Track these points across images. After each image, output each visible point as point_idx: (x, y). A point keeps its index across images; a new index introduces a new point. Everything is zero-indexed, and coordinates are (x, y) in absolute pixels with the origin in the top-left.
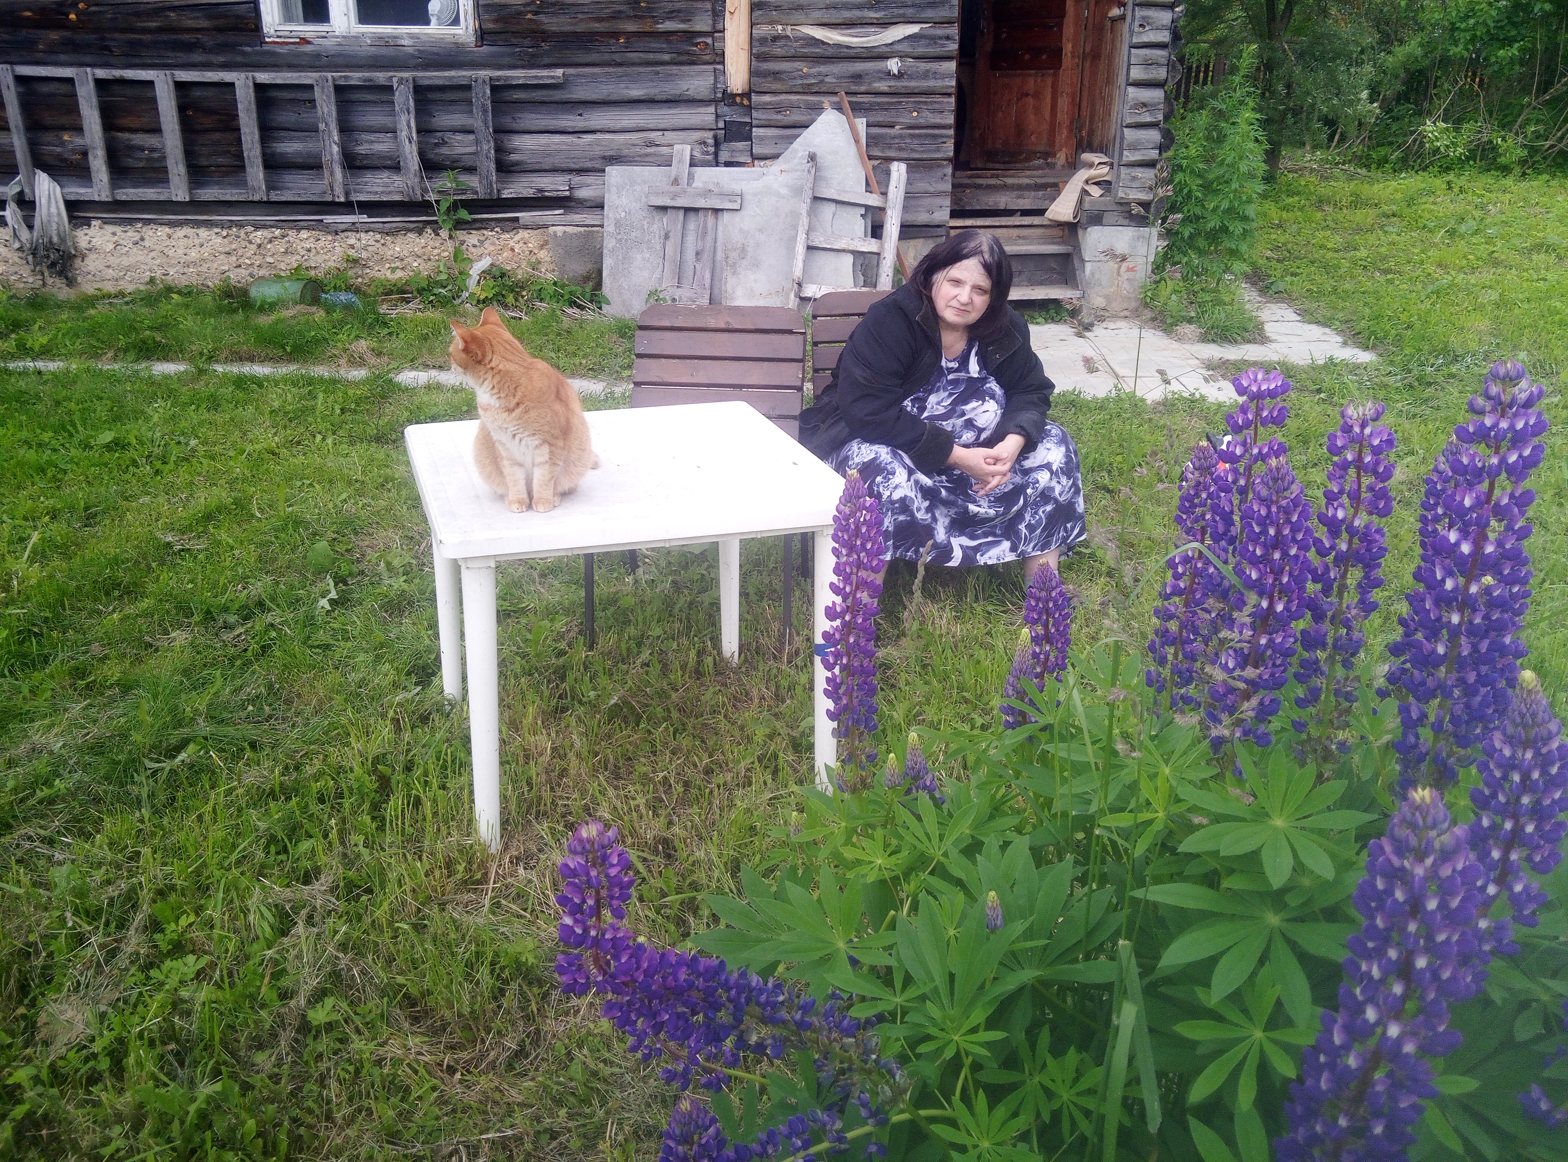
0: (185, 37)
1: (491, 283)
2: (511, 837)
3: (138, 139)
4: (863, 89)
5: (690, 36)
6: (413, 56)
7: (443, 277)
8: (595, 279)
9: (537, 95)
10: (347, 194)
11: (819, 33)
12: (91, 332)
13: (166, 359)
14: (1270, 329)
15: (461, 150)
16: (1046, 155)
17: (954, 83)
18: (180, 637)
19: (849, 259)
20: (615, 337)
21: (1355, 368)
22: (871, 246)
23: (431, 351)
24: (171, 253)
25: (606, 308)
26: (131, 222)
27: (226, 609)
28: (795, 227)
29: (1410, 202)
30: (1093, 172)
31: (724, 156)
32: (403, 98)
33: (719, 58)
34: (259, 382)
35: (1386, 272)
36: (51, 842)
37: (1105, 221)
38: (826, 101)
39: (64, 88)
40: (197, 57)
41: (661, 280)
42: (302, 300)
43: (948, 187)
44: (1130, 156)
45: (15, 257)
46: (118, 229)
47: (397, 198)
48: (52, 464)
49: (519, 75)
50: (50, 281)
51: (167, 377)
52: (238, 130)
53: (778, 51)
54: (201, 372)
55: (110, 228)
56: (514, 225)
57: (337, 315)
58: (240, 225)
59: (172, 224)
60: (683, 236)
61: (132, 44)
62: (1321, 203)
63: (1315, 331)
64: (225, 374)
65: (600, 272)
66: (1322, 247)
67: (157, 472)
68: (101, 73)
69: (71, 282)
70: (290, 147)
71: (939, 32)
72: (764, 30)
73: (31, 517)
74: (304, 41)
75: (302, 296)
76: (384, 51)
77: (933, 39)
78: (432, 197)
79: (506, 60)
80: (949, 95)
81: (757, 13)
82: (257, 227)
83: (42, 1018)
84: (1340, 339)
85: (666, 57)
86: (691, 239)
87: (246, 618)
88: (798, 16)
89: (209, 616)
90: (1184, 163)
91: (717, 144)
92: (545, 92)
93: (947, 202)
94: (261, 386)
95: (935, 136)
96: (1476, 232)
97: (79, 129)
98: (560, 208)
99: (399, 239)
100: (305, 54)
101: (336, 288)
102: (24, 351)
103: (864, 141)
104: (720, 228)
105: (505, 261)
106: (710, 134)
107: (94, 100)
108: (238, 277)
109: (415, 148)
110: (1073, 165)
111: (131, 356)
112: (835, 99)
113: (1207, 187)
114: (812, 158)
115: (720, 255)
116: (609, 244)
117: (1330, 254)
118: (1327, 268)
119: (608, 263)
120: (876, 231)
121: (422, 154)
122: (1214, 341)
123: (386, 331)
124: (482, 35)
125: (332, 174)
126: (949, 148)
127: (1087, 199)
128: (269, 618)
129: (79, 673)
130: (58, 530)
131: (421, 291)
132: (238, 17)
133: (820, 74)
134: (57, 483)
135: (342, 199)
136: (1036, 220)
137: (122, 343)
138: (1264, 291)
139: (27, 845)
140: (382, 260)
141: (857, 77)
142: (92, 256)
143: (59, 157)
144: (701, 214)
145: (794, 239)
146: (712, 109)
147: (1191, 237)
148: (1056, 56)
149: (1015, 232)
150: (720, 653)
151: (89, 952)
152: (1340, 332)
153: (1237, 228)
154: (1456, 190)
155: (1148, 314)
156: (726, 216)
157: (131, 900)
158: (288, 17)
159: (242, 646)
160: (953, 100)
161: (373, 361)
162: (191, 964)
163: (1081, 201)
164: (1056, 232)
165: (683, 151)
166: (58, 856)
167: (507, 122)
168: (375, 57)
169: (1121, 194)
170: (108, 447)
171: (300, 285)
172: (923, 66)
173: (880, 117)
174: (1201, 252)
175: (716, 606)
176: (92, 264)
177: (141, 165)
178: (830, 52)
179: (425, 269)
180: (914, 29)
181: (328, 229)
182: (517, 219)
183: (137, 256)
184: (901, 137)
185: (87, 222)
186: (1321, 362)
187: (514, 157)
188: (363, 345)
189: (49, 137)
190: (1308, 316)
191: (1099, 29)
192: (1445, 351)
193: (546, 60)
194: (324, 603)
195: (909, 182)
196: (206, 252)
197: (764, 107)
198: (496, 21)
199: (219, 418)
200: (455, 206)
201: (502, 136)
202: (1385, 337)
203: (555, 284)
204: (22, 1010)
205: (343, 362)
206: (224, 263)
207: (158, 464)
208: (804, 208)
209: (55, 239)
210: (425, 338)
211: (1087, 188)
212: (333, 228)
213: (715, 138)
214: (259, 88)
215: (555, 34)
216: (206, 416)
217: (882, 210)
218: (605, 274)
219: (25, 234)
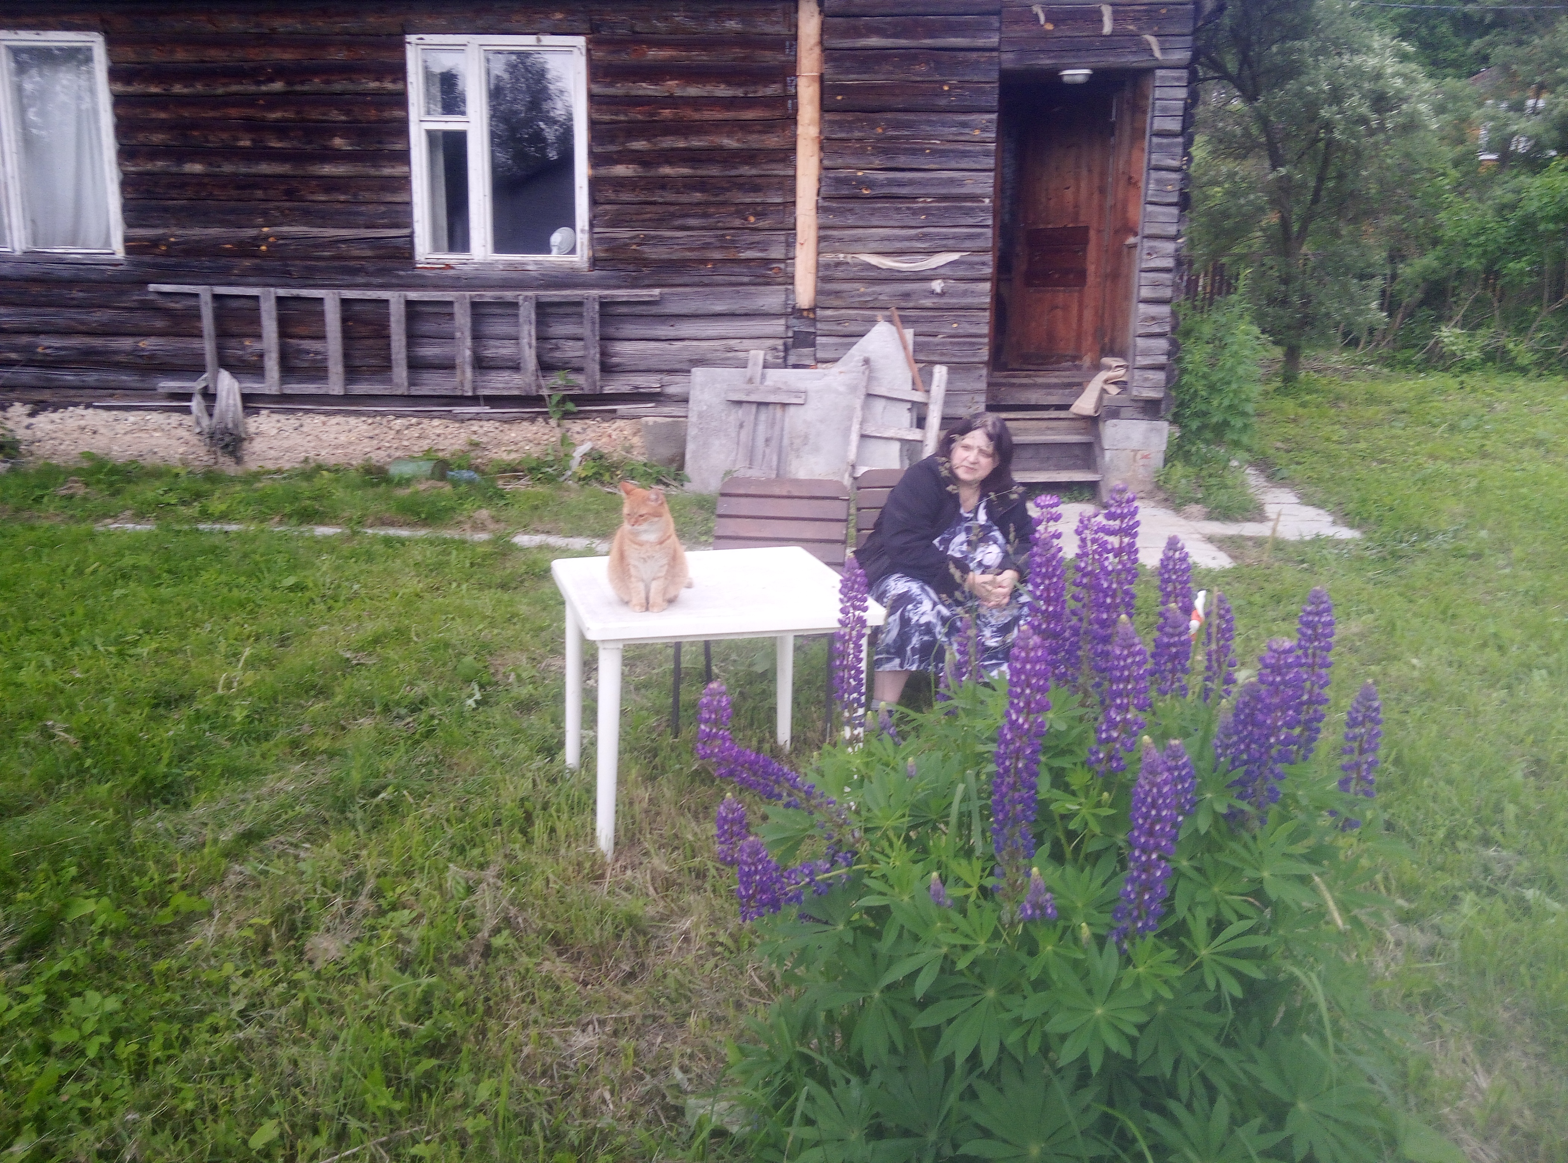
0: (352, 263)
1: (591, 464)
2: (620, 853)
3: (306, 344)
4: (911, 305)
5: (767, 262)
6: (537, 279)
7: (550, 458)
8: (678, 461)
9: (638, 310)
10: (474, 389)
11: (874, 260)
12: (261, 501)
13: (322, 523)
14: (1271, 510)
15: (571, 354)
16: (1074, 358)
17: (988, 300)
18: (366, 722)
19: (897, 446)
20: (695, 509)
21: (1337, 543)
22: (915, 434)
23: (541, 519)
24: (324, 437)
25: (687, 486)
26: (293, 411)
27: (398, 704)
28: (850, 419)
29: (1421, 399)
30: (1111, 374)
31: (792, 360)
32: (527, 312)
33: (790, 280)
34: (402, 542)
35: (1382, 461)
36: (296, 846)
37: (1122, 415)
38: (879, 314)
39: (250, 304)
40: (360, 280)
41: (734, 462)
42: (431, 477)
43: (983, 385)
44: (1141, 361)
45: (194, 440)
46: (282, 417)
47: (516, 393)
48: (248, 600)
49: (622, 294)
50: (221, 460)
51: (327, 537)
52: (388, 337)
53: (839, 274)
54: (355, 533)
55: (276, 417)
56: (613, 415)
57: (463, 488)
58: (383, 414)
59: (327, 413)
60: (756, 425)
61: (308, 268)
62: (1339, 398)
63: (1310, 512)
64: (375, 535)
65: (683, 455)
66: (1328, 439)
67: (330, 609)
68: (282, 292)
69: (239, 461)
70: (429, 351)
71: (976, 258)
72: (828, 257)
73: (241, 639)
74: (449, 267)
75: (433, 473)
76: (514, 275)
77: (972, 264)
78: (545, 392)
79: (613, 282)
80: (984, 309)
81: (823, 244)
82: (398, 416)
83: (308, 946)
84: (1330, 519)
85: (746, 279)
86: (761, 428)
87: (413, 711)
88: (858, 247)
89: (386, 709)
90: (1190, 367)
91: (786, 350)
92: (644, 307)
93: (982, 398)
94: (403, 545)
95: (973, 344)
96: (1476, 428)
97: (259, 336)
98: (651, 401)
99: (515, 427)
100: (447, 277)
101: (460, 467)
102: (206, 515)
103: (911, 347)
104: (787, 420)
105: (603, 445)
106: (781, 342)
107: (274, 314)
108: (378, 457)
109: (533, 352)
110: (1097, 367)
111: (294, 521)
112: (887, 313)
113: (1212, 388)
114: (867, 361)
115: (786, 442)
116: (692, 432)
117: (1333, 446)
118: (1329, 457)
119: (690, 448)
120: (921, 422)
121: (539, 357)
122: (1217, 519)
123: (503, 502)
124: (595, 262)
125: (463, 372)
126: (984, 354)
127: (1106, 396)
128: (431, 710)
129: (295, 744)
130: (264, 648)
131: (531, 470)
132: (397, 248)
133: (874, 293)
134: (253, 615)
135: (470, 394)
136: (1062, 414)
137: (287, 510)
138: (1270, 478)
139: (281, 847)
140: (499, 444)
141: (906, 295)
142: (258, 440)
143: (240, 359)
144: (771, 407)
145: (848, 429)
146: (782, 321)
147: (1199, 429)
148: (1082, 276)
149: (1044, 424)
150: (775, 742)
151: (335, 909)
152: (1332, 513)
153: (1238, 422)
154: (1468, 389)
155: (1161, 496)
156: (792, 409)
157: (360, 877)
158: (436, 248)
159: (411, 731)
160: (987, 314)
161: (492, 526)
162: (405, 915)
163: (1100, 399)
164: (1080, 424)
165: (757, 355)
166: (302, 855)
167: (611, 331)
168: (505, 280)
169: (1135, 393)
170: (292, 589)
171: (431, 464)
172: (962, 286)
173: (924, 328)
174: (1208, 442)
175: (773, 710)
176: (258, 446)
177: (306, 365)
178: (884, 275)
179: (535, 452)
180: (955, 256)
181: (455, 418)
182: (615, 411)
183: (296, 439)
184: (943, 344)
185: (256, 411)
186: (1308, 538)
187: (615, 360)
188: (484, 513)
189: (233, 342)
190: (1306, 500)
191: (1118, 254)
192: (1418, 529)
193: (647, 282)
194: (471, 702)
195: (949, 382)
196: (353, 437)
197: (826, 320)
198: (607, 251)
199: (375, 568)
200: (564, 399)
201: (608, 343)
202: (1369, 517)
203: (645, 465)
204: (292, 942)
205: (467, 527)
206: (367, 446)
207: (331, 602)
208: (858, 403)
209: (230, 425)
210: (536, 508)
211: (1106, 387)
212: (460, 417)
213: (785, 344)
214: (409, 303)
215: (655, 261)
216: (364, 567)
217: (926, 404)
218: (688, 456)
219: (205, 422)
